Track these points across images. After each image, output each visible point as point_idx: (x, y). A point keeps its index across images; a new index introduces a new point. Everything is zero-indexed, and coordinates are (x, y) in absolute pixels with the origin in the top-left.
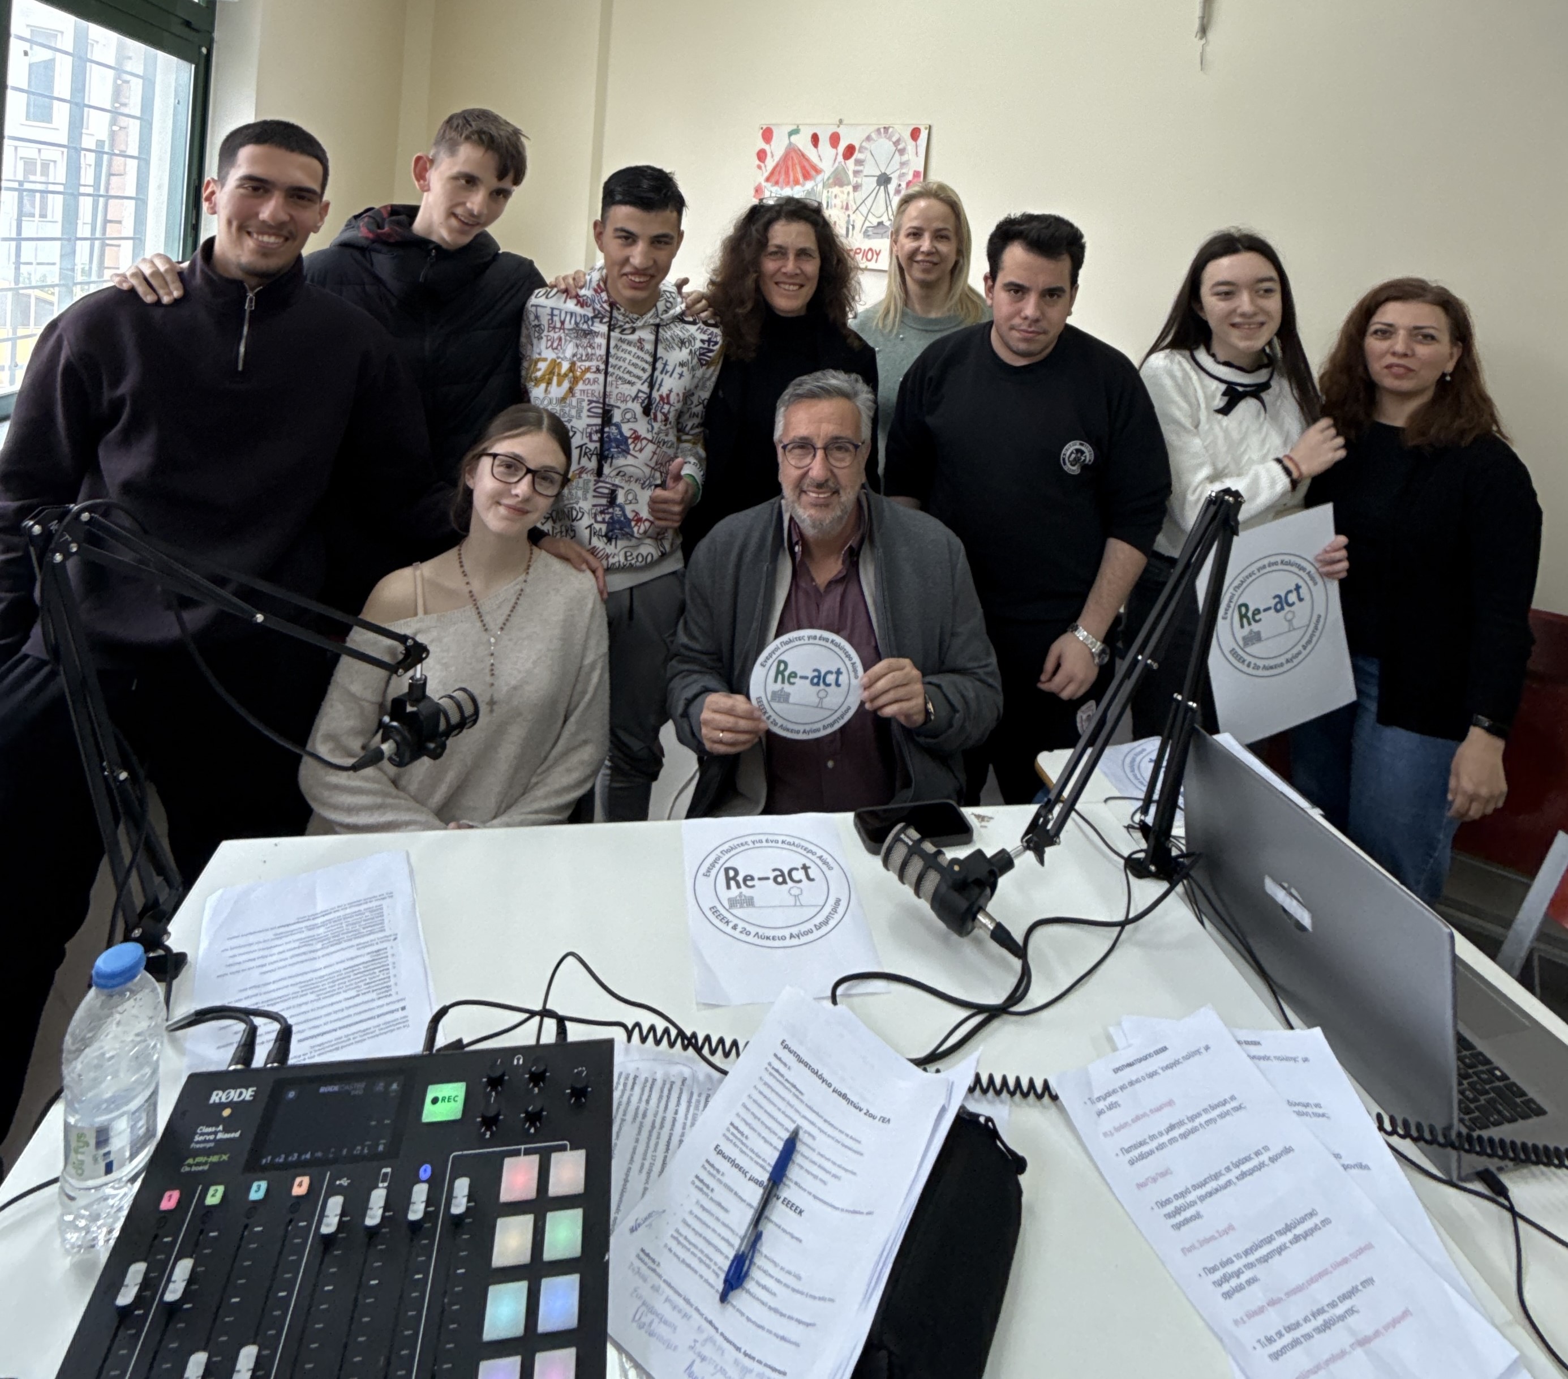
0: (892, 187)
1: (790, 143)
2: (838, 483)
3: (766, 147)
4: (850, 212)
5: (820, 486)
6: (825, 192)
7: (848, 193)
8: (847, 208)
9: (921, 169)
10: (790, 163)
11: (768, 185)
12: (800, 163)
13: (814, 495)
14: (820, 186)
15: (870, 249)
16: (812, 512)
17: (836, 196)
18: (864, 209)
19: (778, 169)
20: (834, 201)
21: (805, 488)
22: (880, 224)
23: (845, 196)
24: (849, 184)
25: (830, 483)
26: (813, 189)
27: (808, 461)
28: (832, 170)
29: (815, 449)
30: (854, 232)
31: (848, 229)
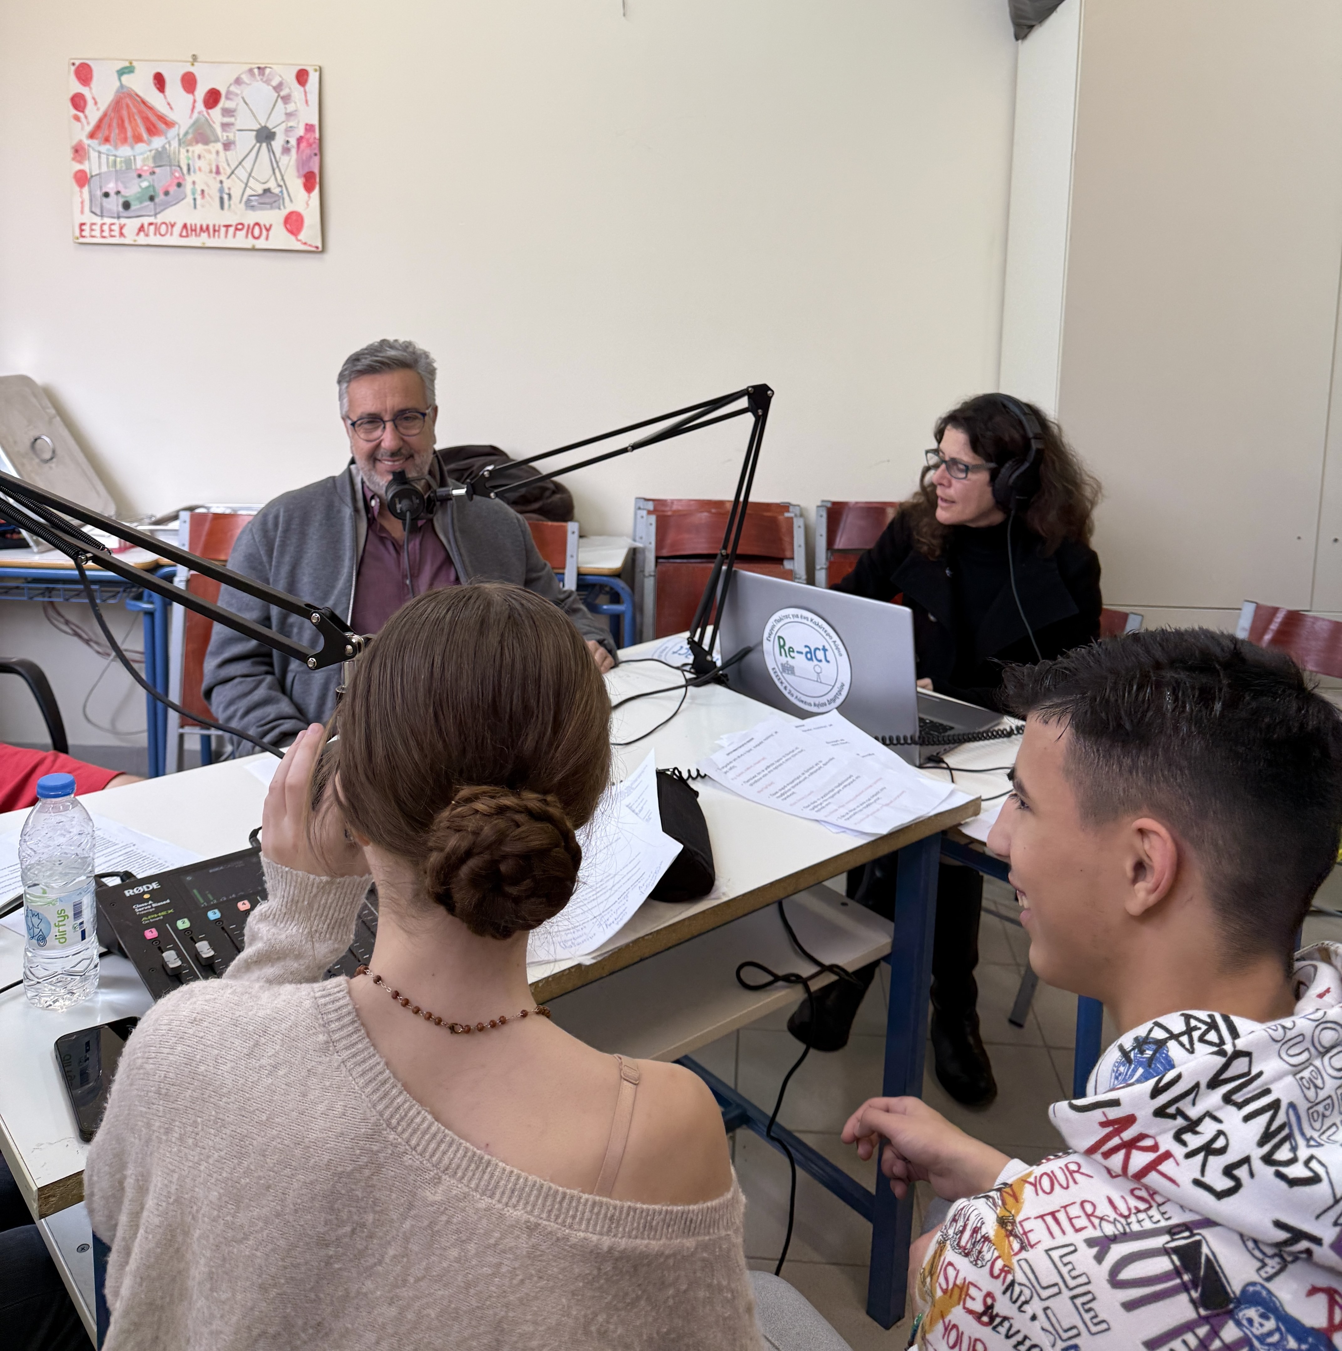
0: (277, 144)
1: (122, 86)
3: (84, 91)
4: (223, 177)
5: (394, 454)
6: (183, 151)
9: (315, 122)
10: (125, 113)
11: (94, 143)
12: (140, 112)
14: (175, 144)
15: (257, 224)
17: (199, 157)
18: (242, 173)
19: (107, 120)
20: (198, 163)
21: (379, 457)
22: (267, 191)
23: (214, 155)
24: (217, 140)
26: (164, 147)
28: (192, 121)
30: (232, 202)
31: (222, 199)
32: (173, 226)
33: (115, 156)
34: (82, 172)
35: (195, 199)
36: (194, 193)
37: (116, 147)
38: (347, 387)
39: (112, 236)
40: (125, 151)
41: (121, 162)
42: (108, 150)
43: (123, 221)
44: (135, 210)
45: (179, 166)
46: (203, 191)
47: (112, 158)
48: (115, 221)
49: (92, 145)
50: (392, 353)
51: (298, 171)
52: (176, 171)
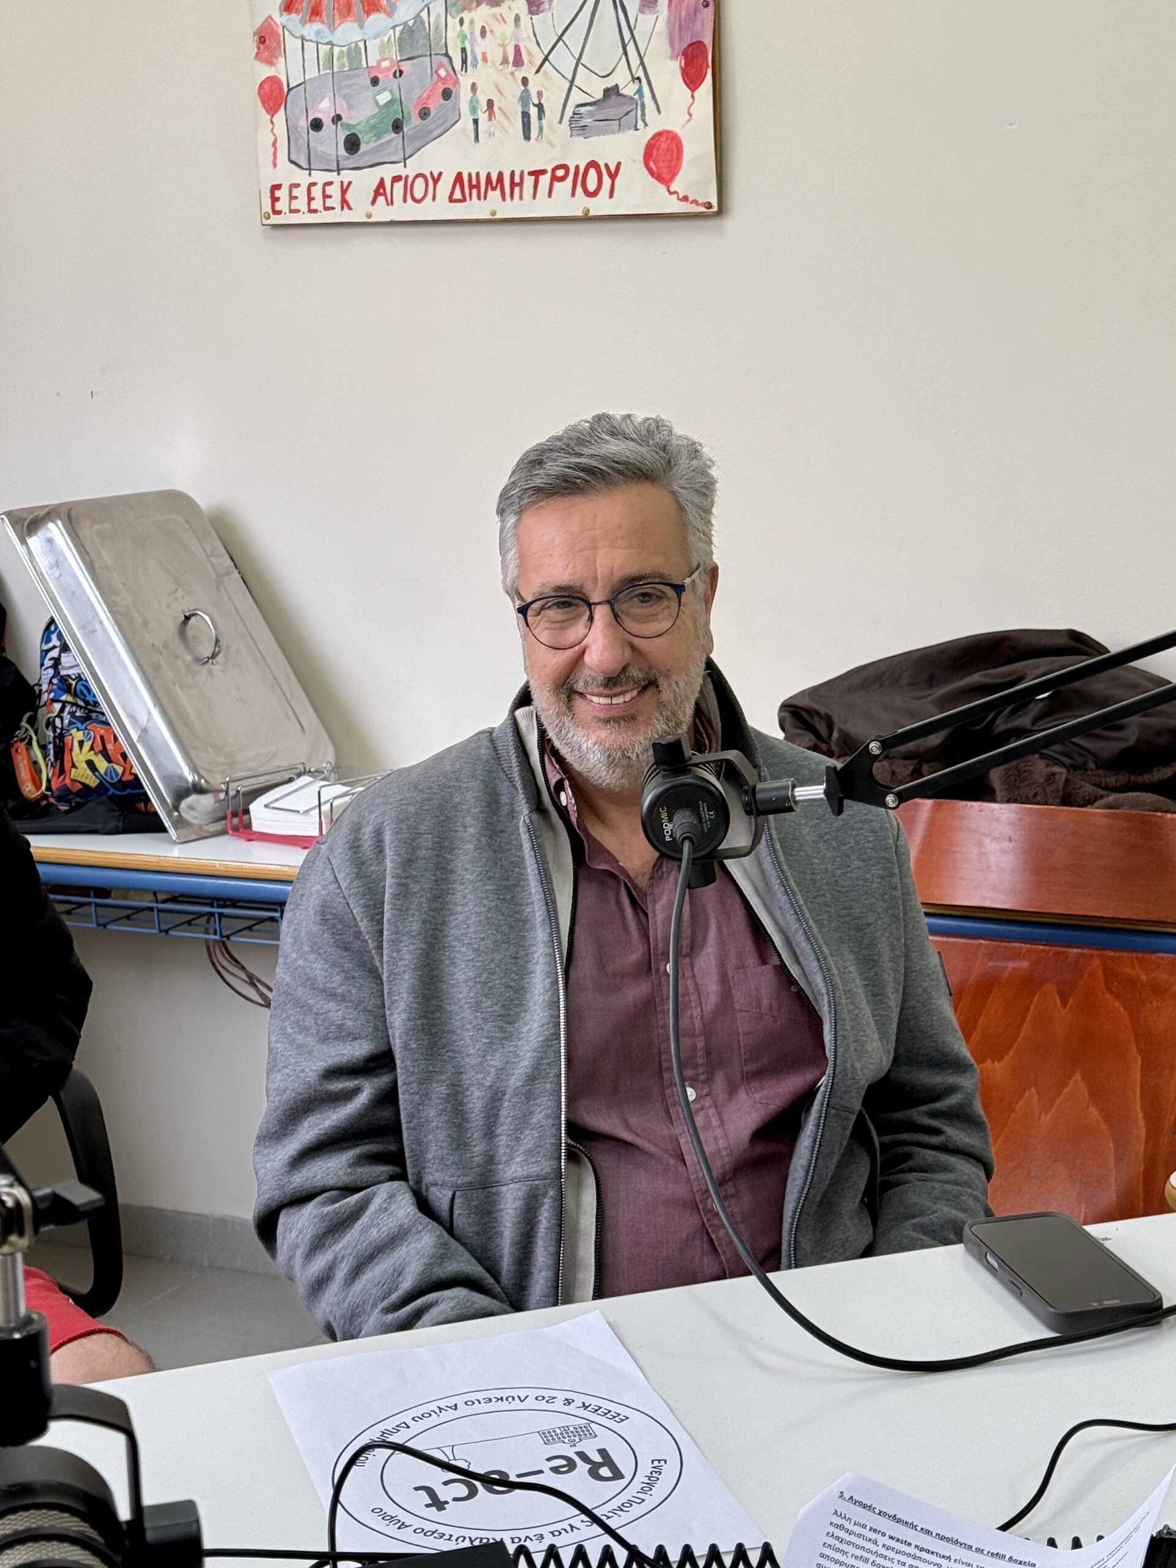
2: (651, 667)
4: (527, 71)
5: (612, 682)
6: (453, 22)
7: (517, 19)
8: (518, 62)
11: (292, 20)
13: (603, 700)
15: (593, 164)
16: (604, 733)
18: (563, 59)
20: (481, 46)
21: (580, 687)
22: (612, 92)
25: (635, 672)
27: (578, 630)
29: (590, 605)
30: (544, 122)
31: (526, 116)
32: (436, 181)
33: (330, 43)
34: (273, 81)
35: (476, 122)
36: (473, 110)
37: (332, 28)
38: (516, 525)
39: (327, 209)
40: (348, 32)
41: (341, 53)
42: (318, 33)
43: (346, 176)
44: (366, 153)
45: (447, 55)
46: (490, 103)
47: (324, 49)
48: (332, 176)
49: (289, 25)
50: (615, 447)
51: (672, 44)
52: (441, 65)
